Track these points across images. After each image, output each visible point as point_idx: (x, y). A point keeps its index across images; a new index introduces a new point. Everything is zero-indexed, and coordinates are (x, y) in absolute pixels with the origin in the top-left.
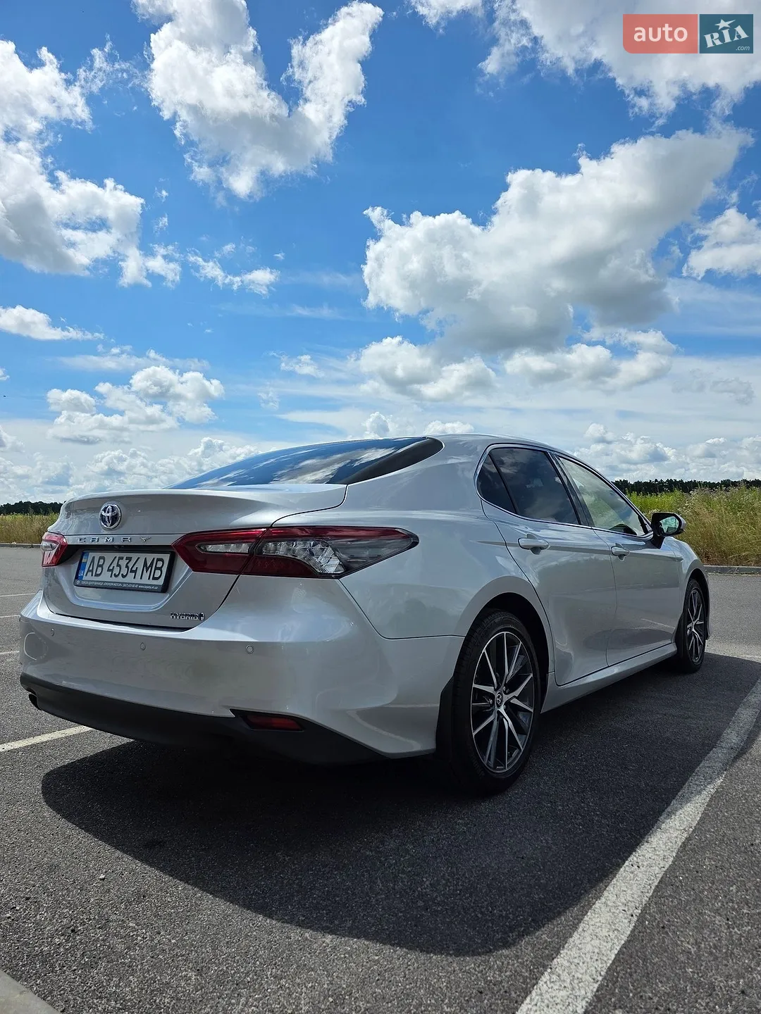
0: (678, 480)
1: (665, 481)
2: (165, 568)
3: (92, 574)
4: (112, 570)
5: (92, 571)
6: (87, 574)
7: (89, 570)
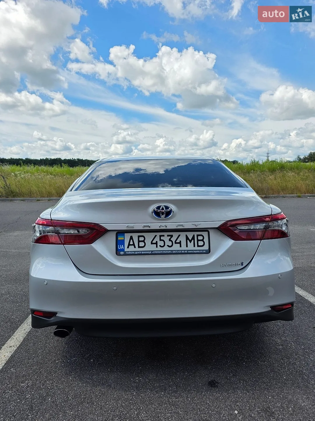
0: (81, 159)
1: (76, 159)
2: (206, 240)
3: (135, 247)
4: (156, 243)
5: (134, 245)
6: (128, 247)
7: (129, 245)
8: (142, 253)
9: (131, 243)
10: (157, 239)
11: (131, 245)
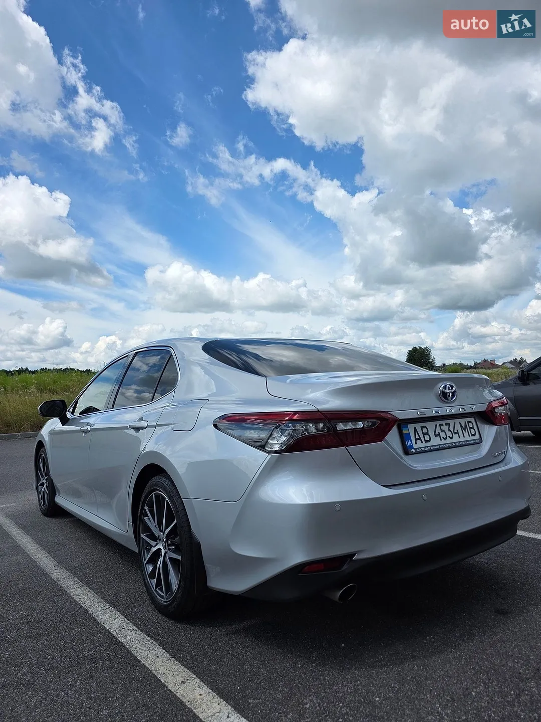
2: (475, 427)
3: (422, 442)
4: (439, 435)
5: (420, 439)
6: (416, 443)
7: (416, 440)
8: (432, 448)
9: (417, 437)
10: (438, 429)
11: (418, 439)
